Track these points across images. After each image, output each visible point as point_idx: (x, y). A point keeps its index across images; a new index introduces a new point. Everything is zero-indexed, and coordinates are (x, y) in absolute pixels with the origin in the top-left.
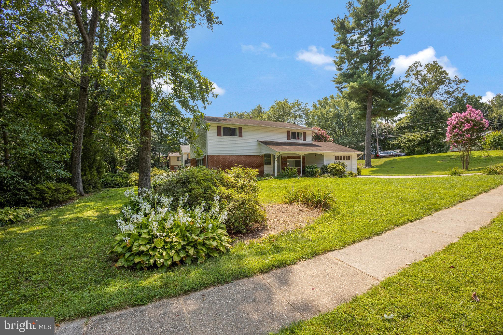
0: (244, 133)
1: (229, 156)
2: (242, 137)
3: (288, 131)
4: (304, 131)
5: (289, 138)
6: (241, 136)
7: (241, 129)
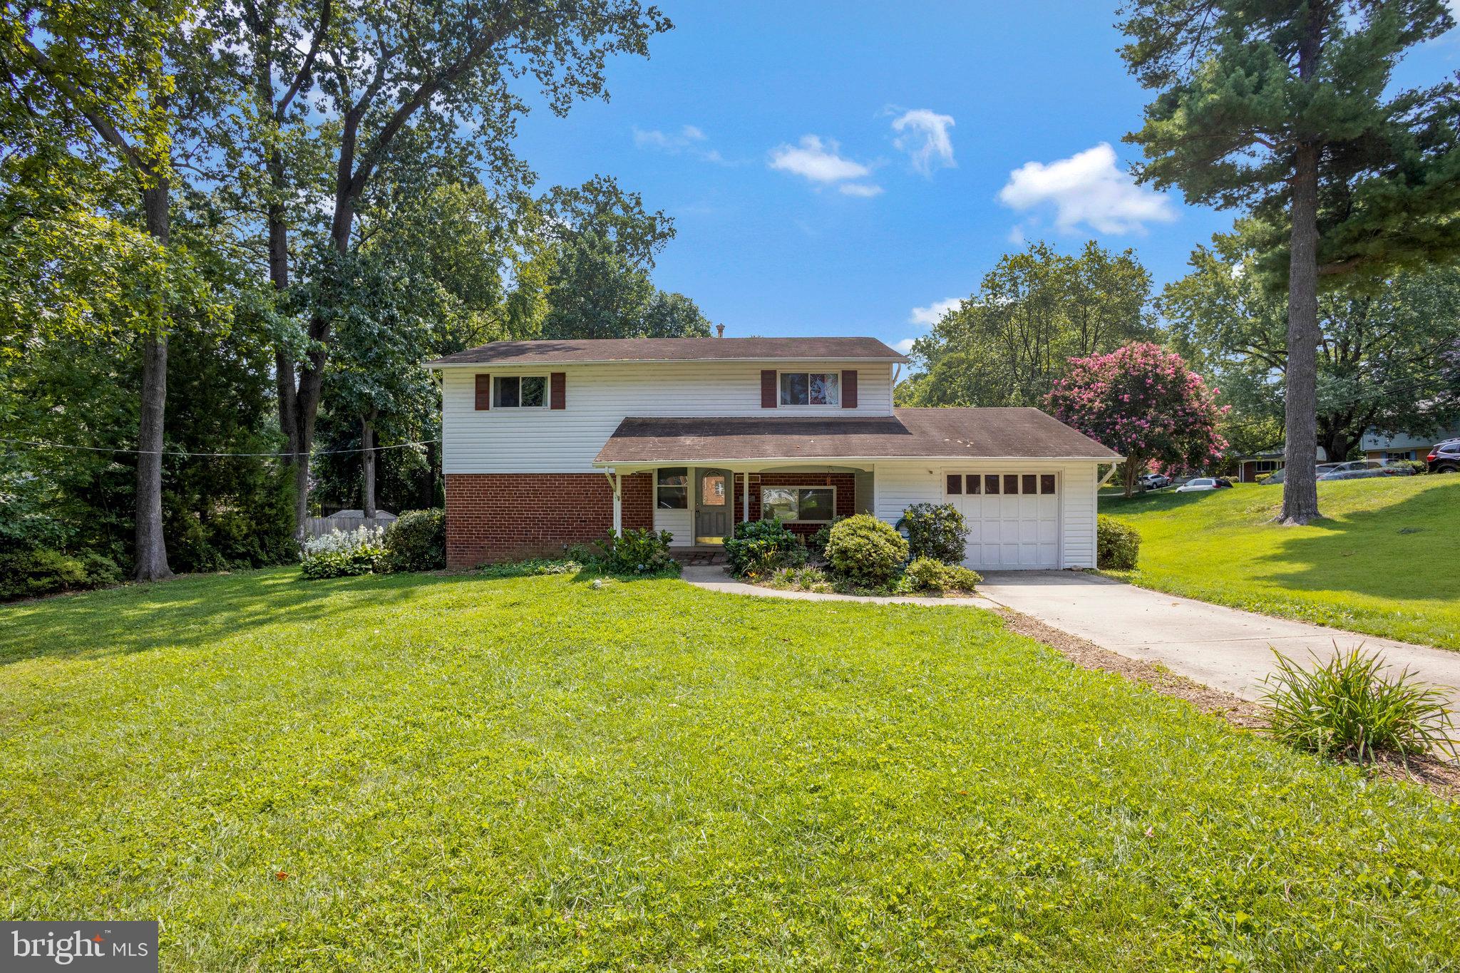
0: (571, 394)
1: (517, 475)
2: (563, 407)
3: (764, 373)
4: (851, 367)
5: (768, 401)
6: (559, 403)
7: (559, 380)
